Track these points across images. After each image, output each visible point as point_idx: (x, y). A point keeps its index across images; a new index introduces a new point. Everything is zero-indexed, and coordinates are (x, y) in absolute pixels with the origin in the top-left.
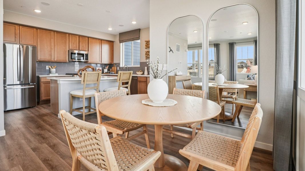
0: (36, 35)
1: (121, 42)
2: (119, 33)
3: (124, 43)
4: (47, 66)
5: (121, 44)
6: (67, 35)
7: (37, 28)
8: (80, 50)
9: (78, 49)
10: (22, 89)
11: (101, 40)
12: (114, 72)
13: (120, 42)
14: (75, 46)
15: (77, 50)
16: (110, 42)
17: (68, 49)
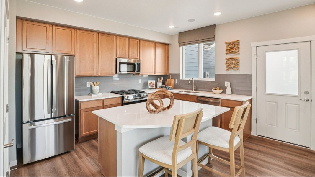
0: (74, 38)
1: (181, 44)
2: (179, 33)
3: (184, 47)
4: (88, 83)
5: (181, 47)
6: (115, 37)
7: (76, 29)
8: (130, 57)
9: (127, 56)
10: (55, 125)
11: (155, 43)
12: (171, 87)
13: (180, 46)
14: (123, 53)
15: (126, 58)
16: (165, 45)
17: (115, 58)
